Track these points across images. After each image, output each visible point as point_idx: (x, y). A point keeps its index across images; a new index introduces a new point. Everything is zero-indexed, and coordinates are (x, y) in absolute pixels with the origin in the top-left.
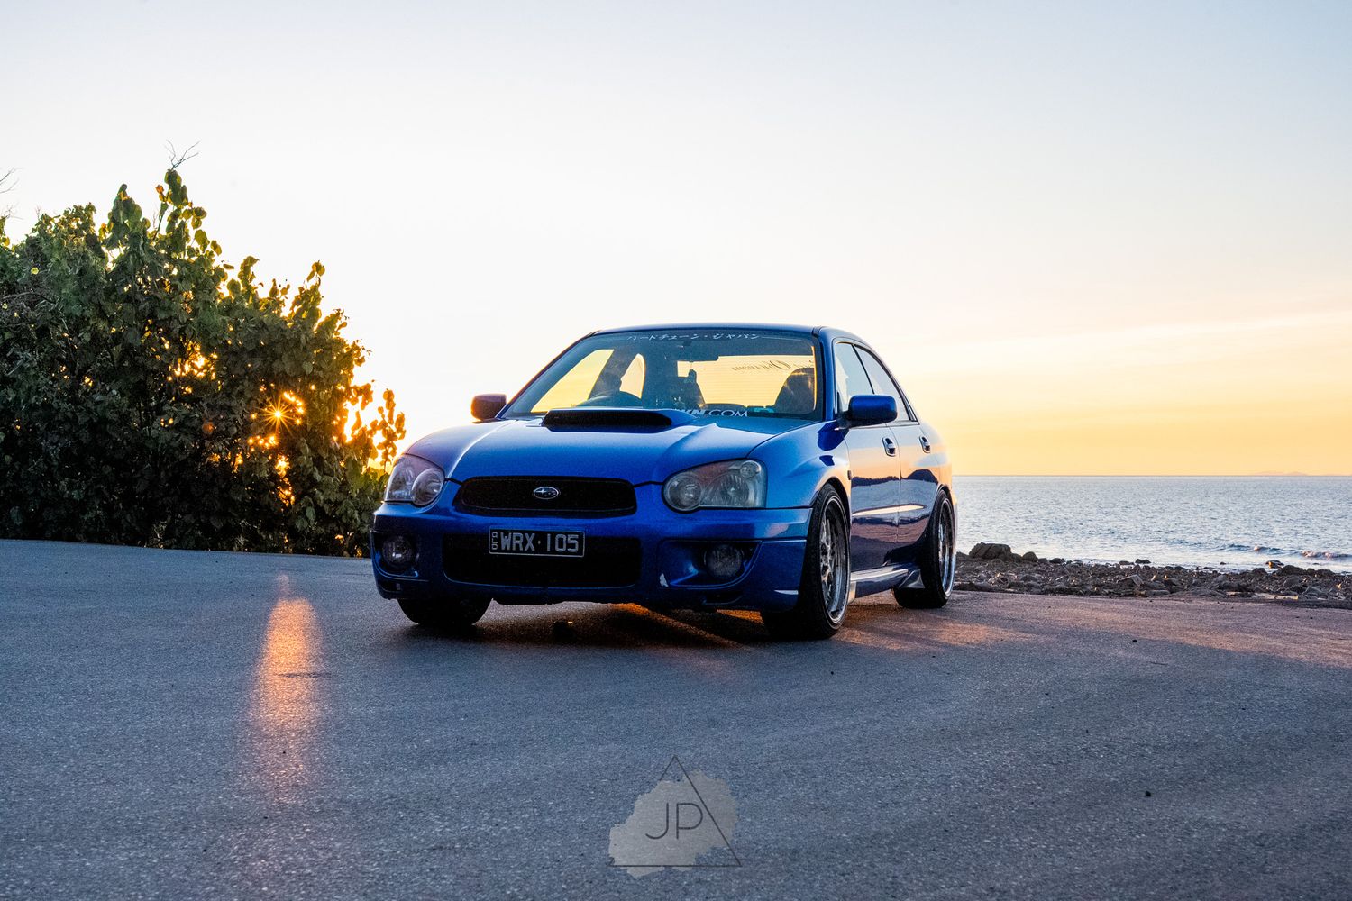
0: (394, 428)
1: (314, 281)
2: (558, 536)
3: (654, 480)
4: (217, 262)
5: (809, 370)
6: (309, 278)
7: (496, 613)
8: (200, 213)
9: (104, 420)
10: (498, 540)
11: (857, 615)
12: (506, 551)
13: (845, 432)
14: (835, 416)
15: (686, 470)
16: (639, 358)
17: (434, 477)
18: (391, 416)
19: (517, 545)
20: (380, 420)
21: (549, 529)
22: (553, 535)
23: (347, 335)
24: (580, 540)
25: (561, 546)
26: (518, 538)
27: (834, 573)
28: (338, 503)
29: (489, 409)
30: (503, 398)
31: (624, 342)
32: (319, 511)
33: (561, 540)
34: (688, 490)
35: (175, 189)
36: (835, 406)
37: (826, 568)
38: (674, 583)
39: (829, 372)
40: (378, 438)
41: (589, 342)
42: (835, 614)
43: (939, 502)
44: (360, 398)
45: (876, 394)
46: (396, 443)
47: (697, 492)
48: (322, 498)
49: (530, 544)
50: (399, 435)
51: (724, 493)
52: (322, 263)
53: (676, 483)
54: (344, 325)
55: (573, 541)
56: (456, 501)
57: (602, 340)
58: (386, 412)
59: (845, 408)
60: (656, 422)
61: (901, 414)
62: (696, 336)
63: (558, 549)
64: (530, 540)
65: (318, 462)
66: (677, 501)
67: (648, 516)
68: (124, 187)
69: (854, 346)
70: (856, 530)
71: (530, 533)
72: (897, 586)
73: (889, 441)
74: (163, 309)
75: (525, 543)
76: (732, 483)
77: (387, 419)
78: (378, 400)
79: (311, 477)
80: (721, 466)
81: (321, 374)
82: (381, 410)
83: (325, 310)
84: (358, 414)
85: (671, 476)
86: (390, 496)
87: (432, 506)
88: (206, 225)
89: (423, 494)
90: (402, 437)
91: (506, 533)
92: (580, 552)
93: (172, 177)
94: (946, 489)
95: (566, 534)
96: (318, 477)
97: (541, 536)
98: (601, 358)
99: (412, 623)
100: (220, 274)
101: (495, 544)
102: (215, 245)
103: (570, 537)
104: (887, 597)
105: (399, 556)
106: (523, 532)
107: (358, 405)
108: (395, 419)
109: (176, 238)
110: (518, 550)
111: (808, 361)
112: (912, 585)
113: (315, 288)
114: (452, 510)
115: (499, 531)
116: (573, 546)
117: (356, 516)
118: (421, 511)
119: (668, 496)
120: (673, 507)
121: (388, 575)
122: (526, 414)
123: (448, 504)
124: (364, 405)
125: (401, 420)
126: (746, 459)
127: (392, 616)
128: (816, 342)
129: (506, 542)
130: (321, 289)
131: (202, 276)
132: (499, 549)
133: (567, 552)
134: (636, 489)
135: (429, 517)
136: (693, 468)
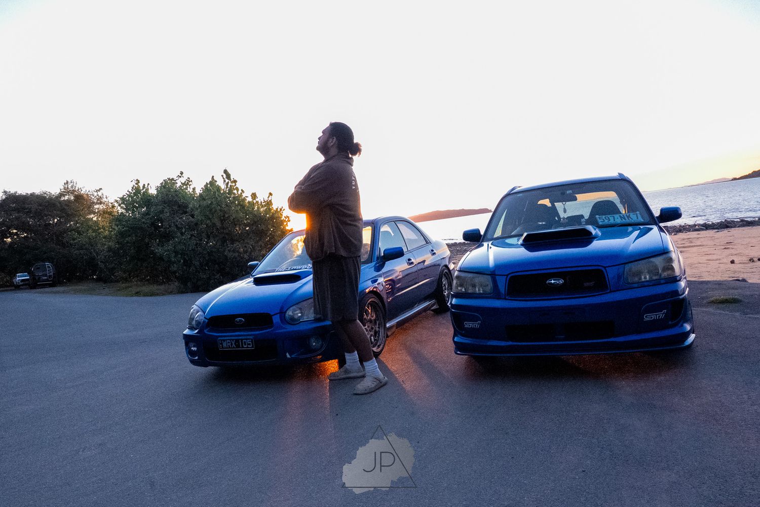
1: (270, 199)
2: (243, 341)
4: (244, 195)
6: (268, 198)
8: (235, 181)
9: (212, 252)
10: (222, 344)
12: (225, 348)
13: (384, 263)
14: (378, 259)
15: (295, 305)
21: (240, 338)
24: (252, 342)
26: (229, 343)
33: (245, 342)
34: (298, 312)
35: (227, 175)
36: (377, 255)
38: (293, 356)
43: (442, 272)
47: (302, 313)
49: (234, 345)
54: (284, 210)
55: (250, 342)
59: (382, 254)
63: (245, 346)
64: (233, 343)
68: (213, 177)
71: (233, 340)
73: (410, 259)
75: (232, 344)
83: (275, 207)
85: (289, 308)
87: (199, 329)
88: (238, 184)
91: (224, 341)
92: (253, 347)
94: (445, 266)
95: (247, 339)
97: (237, 341)
100: (244, 200)
101: (221, 345)
102: (242, 190)
103: (248, 341)
105: (194, 349)
106: (230, 340)
109: (231, 192)
110: (229, 347)
112: (432, 308)
113: (270, 201)
115: (221, 340)
116: (249, 344)
118: (196, 331)
119: (287, 317)
120: (293, 321)
121: (191, 358)
123: (204, 328)
128: (374, 224)
129: (225, 345)
130: (272, 201)
131: (240, 200)
132: (223, 348)
133: (248, 347)
134: (273, 317)
135: (197, 334)
136: (297, 304)
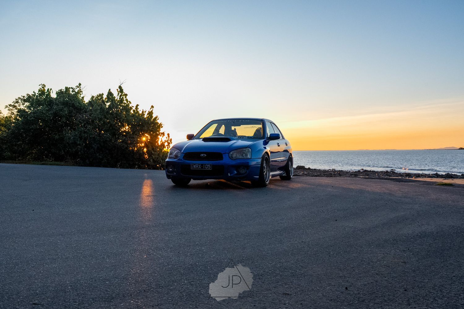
0: (169, 141)
1: (152, 110)
2: (206, 165)
3: (227, 152)
4: (130, 105)
5: (261, 128)
6: (150, 109)
7: (193, 182)
8: (126, 95)
9: (106, 141)
10: (193, 166)
11: (271, 182)
12: (194, 168)
13: (269, 142)
14: (267, 138)
15: (234, 150)
16: (223, 125)
17: (179, 152)
18: (169, 139)
19: (197, 167)
20: (166, 140)
21: (205, 163)
22: (205, 165)
23: (159, 121)
24: (211, 166)
25: (207, 167)
26: (197, 166)
27: (267, 173)
28: (157, 158)
29: (190, 137)
30: (193, 135)
31: (220, 122)
32: (153, 160)
33: (207, 166)
34: (235, 155)
35: (121, 90)
36: (266, 136)
37: (265, 171)
38: (231, 175)
39: (265, 129)
40: (166, 144)
41: (213, 122)
42: (267, 182)
43: (289, 156)
44: (162, 135)
45: (276, 133)
46: (170, 145)
47: (236, 155)
48: (154, 157)
49: (200, 167)
50: (171, 143)
51: (242, 155)
52: (153, 106)
53: (232, 153)
56: (184, 158)
57: (215, 122)
58: (168, 138)
59: (269, 136)
60: (228, 140)
61: (281, 138)
62: (236, 121)
64: (200, 166)
65: (153, 149)
66: (232, 158)
67: (226, 160)
68: (110, 89)
69: (271, 123)
70: (271, 163)
71: (200, 164)
72: (280, 175)
73: (278, 144)
74: (119, 116)
75: (199, 167)
76: (245, 153)
77: (168, 140)
78: (166, 135)
79: (151, 153)
80: (242, 149)
81: (153, 130)
82: (167, 138)
83: (154, 116)
84: (161, 138)
85: (230, 152)
86: (169, 156)
87: (178, 159)
88: (128, 97)
89: (176, 156)
90: (171, 144)
91: (195, 164)
92: (211, 169)
93: (120, 87)
94: (291, 154)
96: (153, 152)
97: (202, 165)
98: (215, 126)
99: (174, 184)
100: (131, 108)
102: (130, 102)
103: (209, 165)
104: (278, 178)
105: (171, 170)
106: (198, 164)
107: (162, 137)
108: (170, 140)
109: (121, 101)
110: (197, 168)
111: (261, 126)
112: (283, 175)
113: (152, 111)
114: (183, 159)
115: (193, 164)
116: (209, 167)
117: (162, 161)
118: (176, 160)
119: (230, 156)
120: (231, 158)
121: (169, 174)
122: (199, 138)
123: (182, 158)
124: (163, 136)
125: (171, 140)
126: (247, 148)
127: (170, 183)
128: (262, 122)
129: (194, 166)
130: (153, 111)
131: (127, 108)
132: (193, 168)
133: (208, 169)
134: (223, 155)
135: (178, 161)
136: (235, 150)
